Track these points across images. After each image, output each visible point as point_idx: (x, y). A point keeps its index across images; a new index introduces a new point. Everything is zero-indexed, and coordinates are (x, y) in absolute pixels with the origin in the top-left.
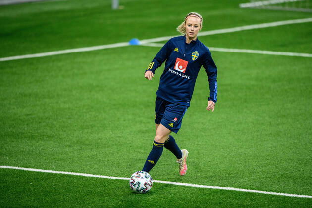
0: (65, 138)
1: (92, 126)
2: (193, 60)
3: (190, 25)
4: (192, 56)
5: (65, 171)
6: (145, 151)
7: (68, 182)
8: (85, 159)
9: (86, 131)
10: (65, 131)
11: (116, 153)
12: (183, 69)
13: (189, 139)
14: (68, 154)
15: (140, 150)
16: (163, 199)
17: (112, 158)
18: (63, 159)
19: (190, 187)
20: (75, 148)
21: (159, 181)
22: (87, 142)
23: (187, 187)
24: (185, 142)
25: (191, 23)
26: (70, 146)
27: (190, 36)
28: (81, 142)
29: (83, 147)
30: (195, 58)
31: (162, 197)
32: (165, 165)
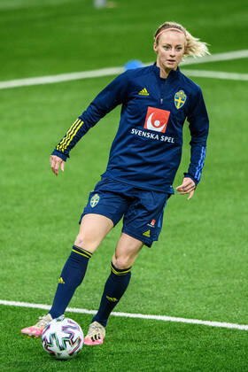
0: (9, 239)
1: (58, 219)
2: (178, 107)
3: (168, 47)
4: (176, 100)
5: (9, 300)
6: (154, 264)
7: (14, 320)
8: (45, 278)
9: (46, 227)
10: (9, 227)
11: (102, 268)
12: (161, 124)
13: (233, 243)
14: (14, 269)
15: (143, 262)
16: (185, 352)
17: (93, 277)
18: (6, 278)
19: (234, 331)
20: (28, 258)
21: (179, 320)
22: (48, 247)
23: (230, 330)
24: (226, 248)
25: (169, 43)
26: (18, 254)
27: (168, 66)
28: (38, 248)
29: (42, 255)
30: (181, 104)
31: (183, 348)
32: (189, 289)
